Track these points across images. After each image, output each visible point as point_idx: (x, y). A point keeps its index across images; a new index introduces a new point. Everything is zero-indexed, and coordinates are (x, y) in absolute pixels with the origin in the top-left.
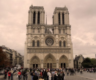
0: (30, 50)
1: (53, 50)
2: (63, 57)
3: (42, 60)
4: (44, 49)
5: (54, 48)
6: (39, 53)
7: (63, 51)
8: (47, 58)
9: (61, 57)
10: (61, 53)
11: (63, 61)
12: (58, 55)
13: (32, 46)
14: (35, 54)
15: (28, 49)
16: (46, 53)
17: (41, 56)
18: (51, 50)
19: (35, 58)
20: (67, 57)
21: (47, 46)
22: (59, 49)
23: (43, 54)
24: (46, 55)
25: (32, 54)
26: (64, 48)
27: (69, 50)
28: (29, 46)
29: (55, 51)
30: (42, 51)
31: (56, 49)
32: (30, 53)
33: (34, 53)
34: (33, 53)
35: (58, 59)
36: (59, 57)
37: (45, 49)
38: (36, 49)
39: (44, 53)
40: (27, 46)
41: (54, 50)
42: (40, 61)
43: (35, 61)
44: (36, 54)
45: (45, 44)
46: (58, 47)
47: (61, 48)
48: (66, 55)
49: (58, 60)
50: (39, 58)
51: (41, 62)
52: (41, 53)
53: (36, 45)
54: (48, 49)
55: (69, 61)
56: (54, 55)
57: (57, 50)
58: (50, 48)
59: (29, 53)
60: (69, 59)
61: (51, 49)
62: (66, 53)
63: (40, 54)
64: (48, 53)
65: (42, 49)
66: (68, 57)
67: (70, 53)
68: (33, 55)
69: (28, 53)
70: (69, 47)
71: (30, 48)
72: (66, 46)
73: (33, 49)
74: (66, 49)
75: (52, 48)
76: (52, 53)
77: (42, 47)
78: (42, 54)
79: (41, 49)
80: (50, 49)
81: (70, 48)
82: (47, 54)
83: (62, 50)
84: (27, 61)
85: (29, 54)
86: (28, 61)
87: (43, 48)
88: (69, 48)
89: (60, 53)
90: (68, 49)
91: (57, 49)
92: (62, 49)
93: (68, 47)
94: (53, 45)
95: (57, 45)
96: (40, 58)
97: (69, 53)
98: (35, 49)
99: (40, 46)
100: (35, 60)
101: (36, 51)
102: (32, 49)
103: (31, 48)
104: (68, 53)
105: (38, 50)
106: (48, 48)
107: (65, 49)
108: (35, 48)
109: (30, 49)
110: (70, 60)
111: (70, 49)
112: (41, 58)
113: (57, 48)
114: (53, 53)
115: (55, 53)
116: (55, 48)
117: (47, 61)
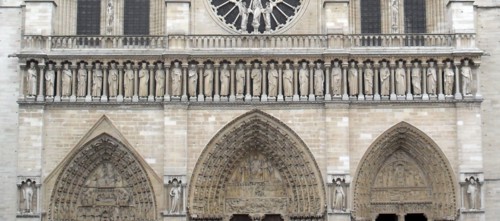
0: (50, 76)
1: (289, 73)
2: (402, 144)
3: (175, 181)
4: (193, 61)
5: (300, 49)
6: (144, 104)
7: (401, 81)
8: (232, 165)
9: (371, 151)
10: (375, 104)
11: (396, 189)
12: (346, 120)
13: (73, 32)
14: (104, 118)
15: (29, 62)
16: (212, 104)
17: (163, 140)
18: (273, 74)
19: (105, 161)
20: (444, 145)
21: (231, 28)
22: (352, 59)
23: (181, 112)
24: (213, 122)
25: (70, 112)
26: (413, 50)
27: (466, 71)
28: (40, 39)
29: (311, 89)
30: (176, 85)
31: (320, 60)
32: (47, 105)
33: (93, 105)
34: (78, 105)
35: (340, 170)
36: (351, 150)
37: (209, 62)
38: (113, 61)
39: (191, 105)
40: (23, 31)
41: (303, 73)
42: (157, 187)
43: (100, 189)
44: (111, 113)
45: (212, 11)
46: (342, 37)
47: (373, 50)
48: (429, 122)
49: (339, 182)
50: (137, 159)
51: (160, 199)
52: (161, 105)
53: (118, 26)
54: (241, 61)
56: (298, 121)
57: (337, 71)
58: (255, 49)
59: (35, 104)
60: (464, 168)
61: (272, 60)
62: (429, 104)
63: (151, 114)
64: (242, 103)
65: (176, 61)
66: (456, 148)
67: (478, 102)
68: (75, 126)
69: (23, 104)
70: (466, 37)
71: (47, 50)
72: (436, 26)
73: (83, 61)
74: (432, 59)
75: (283, 48)
76: (275, 104)
77: (176, 48)
78: (168, 122)
79: (159, 61)
80: (256, 61)
81: (470, 47)
82: (229, 115)
83: (384, 73)
84: (20, 187)
85: (34, 121)
86: (28, 190)
87: (188, 49)
88: (461, 48)
89: (365, 105)
90: (449, 59)
91: (337, 60)
92: (385, 60)
93: (452, 37)
94: (291, 26)
95: (330, 25)
96: (150, 161)
97: (458, 100)
98: (97, 61)
99: (153, 31)
100: (101, 177)
101: (113, 87)
102: (66, 61)
103: (57, 52)
104: (453, 103)
105: (129, 74)
106: (240, 49)
107: (416, 60)
108: (102, 51)
109: (50, 61)
110: (473, 180)
111: (469, 60)
112: (162, 161)
113: (336, 48)
114: (286, 104)
115: (308, 104)
116: (316, 49)
117: (233, 194)
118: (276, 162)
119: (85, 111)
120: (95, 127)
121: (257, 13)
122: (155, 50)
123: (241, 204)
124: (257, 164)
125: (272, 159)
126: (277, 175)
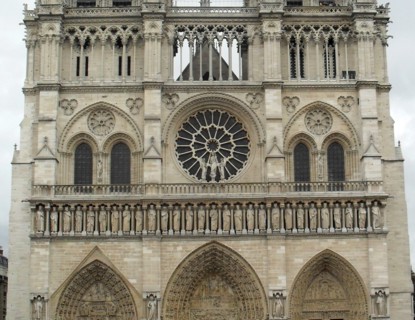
0: (54, 217)
1: (239, 213)
2: (327, 266)
3: (151, 296)
4: (164, 204)
5: (247, 194)
6: (127, 237)
7: (326, 218)
9: (303, 272)
10: (306, 236)
11: (322, 301)
12: (283, 248)
13: (72, 182)
14: (96, 248)
15: (37, 205)
16: (180, 237)
17: (142, 265)
18: (227, 213)
19: (97, 282)
20: (359, 266)
21: (193, 179)
22: (288, 202)
23: (155, 244)
24: (180, 251)
25: (70, 244)
26: (335, 194)
27: (376, 210)
28: (47, 188)
29: (256, 225)
30: (152, 223)
31: (263, 203)
32: (52, 239)
33: (88, 239)
34: (76, 238)
35: (279, 286)
36: (287, 271)
37: (177, 204)
38: (103, 205)
39: (163, 238)
40: (33, 182)
41: (250, 213)
42: (138, 301)
43: (93, 303)
44: (101, 245)
46: (280, 184)
47: (304, 194)
48: (347, 250)
49: (278, 296)
50: (122, 280)
51: (140, 310)
52: (140, 238)
53: (106, 177)
54: (201, 204)
55: (371, 305)
56: (246, 249)
57: (276, 211)
58: (212, 195)
59: (43, 238)
60: (374, 284)
61: (226, 203)
62: (347, 235)
63: (133, 245)
64: (203, 236)
65: (151, 204)
66: (368, 269)
67: (385, 234)
68: (75, 254)
69: (33, 238)
70: (376, 184)
71: (52, 197)
72: (352, 176)
73: (79, 204)
74: (349, 201)
75: (234, 194)
76: (228, 237)
77: (151, 194)
78: (146, 251)
79: (139, 204)
80: (213, 203)
81: (379, 192)
82: (193, 245)
83: (313, 212)
84: (32, 302)
85: (42, 251)
86: (39, 304)
87: (160, 195)
88: (371, 192)
89: (298, 236)
90: (362, 201)
91: (276, 202)
92: (313, 202)
93: (364, 184)
94: (241, 176)
95: (270, 175)
96: (132, 281)
97: (369, 232)
98: (91, 205)
99: (133, 182)
100: (95, 293)
101: (103, 224)
102: (66, 205)
103: (59, 197)
104: (366, 235)
105: (116, 214)
106: (201, 194)
107: (337, 202)
108: (94, 196)
109: (54, 205)
110: (381, 293)
111: (378, 201)
112: (141, 280)
113: (275, 193)
114: (237, 237)
115: (254, 236)
116: (260, 194)
117: (196, 306)
118: (229, 281)
119: (82, 243)
120: (89, 255)
121: (214, 166)
122: (135, 196)
123: (203, 313)
124: (214, 283)
125: (226, 279)
126: (230, 291)
